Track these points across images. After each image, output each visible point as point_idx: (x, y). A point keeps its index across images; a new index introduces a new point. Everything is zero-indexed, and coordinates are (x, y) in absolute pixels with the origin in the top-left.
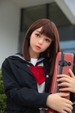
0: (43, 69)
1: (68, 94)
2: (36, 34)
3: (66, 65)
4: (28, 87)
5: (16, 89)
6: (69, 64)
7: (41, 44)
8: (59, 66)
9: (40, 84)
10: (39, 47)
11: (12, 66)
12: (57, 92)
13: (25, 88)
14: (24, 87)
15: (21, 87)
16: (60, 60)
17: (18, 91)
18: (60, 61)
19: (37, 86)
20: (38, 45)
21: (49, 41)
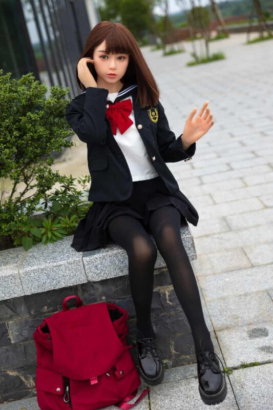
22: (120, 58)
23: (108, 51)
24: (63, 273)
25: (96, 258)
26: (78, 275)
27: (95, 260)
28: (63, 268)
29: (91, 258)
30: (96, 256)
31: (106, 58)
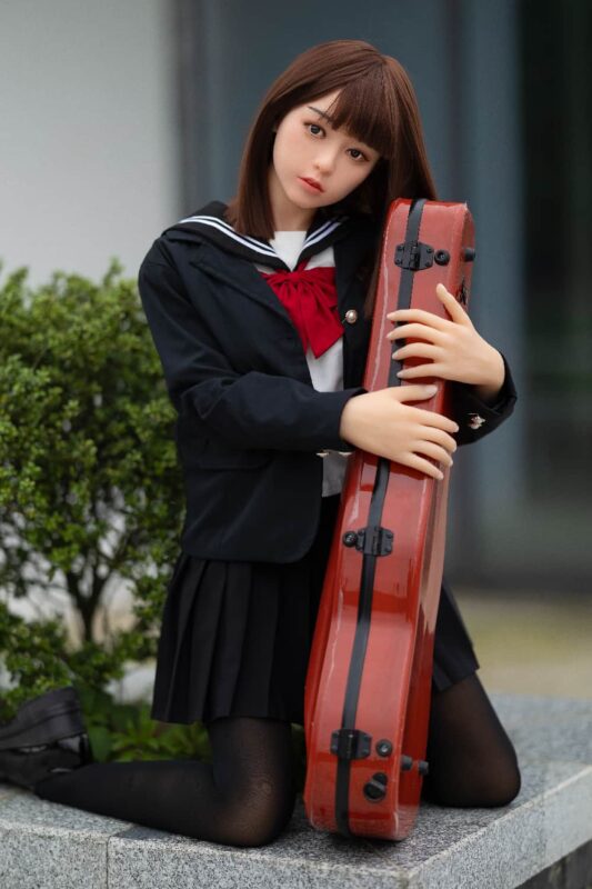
0: (334, 283)
1: (432, 390)
2: (307, 124)
3: (429, 266)
4: (269, 369)
5: (219, 380)
6: (442, 259)
7: (326, 174)
8: (398, 270)
9: (320, 353)
10: (317, 186)
11: (192, 278)
12: (390, 385)
13: (255, 374)
14: (250, 369)
15: (240, 369)
16: (401, 241)
17: (228, 388)
18: (399, 249)
19: (305, 363)
20: (313, 175)
21: (365, 158)
22: (354, 153)
23: (337, 120)
24: (52, 864)
25: (141, 851)
26: (88, 881)
27: (136, 854)
28: (55, 846)
29: (129, 846)
30: (141, 843)
31: (320, 133)
